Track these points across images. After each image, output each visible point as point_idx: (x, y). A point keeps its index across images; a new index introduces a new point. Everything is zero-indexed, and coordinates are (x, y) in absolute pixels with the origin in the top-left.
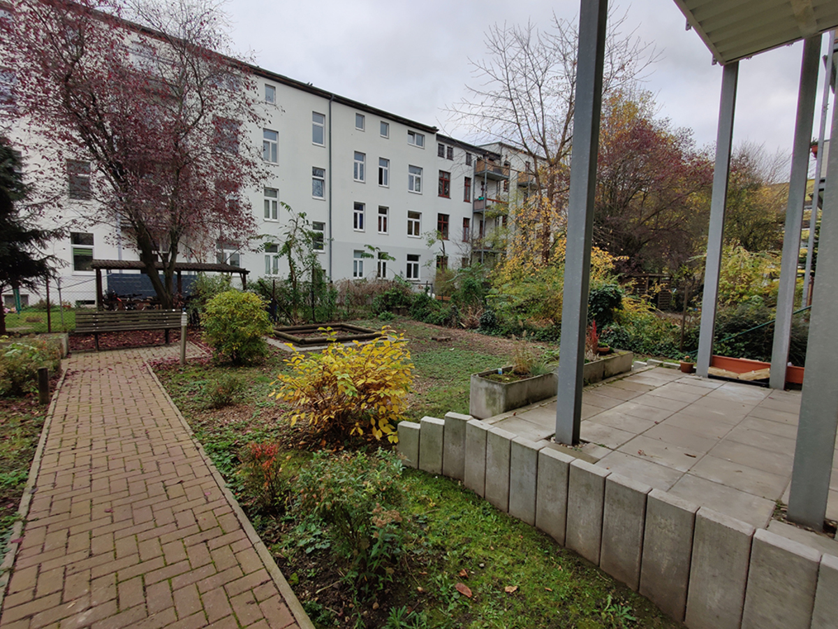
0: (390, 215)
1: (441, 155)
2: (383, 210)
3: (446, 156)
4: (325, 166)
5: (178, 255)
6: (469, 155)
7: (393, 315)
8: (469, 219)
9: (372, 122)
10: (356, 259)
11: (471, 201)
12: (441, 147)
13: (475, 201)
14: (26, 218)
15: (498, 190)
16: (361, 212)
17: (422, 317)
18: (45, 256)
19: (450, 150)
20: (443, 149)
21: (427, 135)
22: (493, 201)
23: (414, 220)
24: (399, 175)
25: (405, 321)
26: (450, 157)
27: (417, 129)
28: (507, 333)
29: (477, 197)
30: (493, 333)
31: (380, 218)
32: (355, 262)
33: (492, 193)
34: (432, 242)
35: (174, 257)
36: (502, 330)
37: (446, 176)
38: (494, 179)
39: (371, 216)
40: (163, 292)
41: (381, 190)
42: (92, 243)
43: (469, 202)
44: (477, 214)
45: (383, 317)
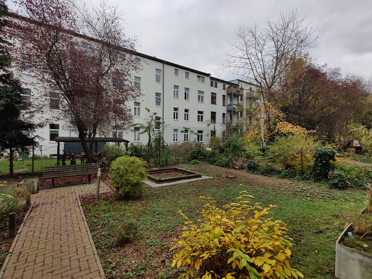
0: (190, 113)
1: (212, 85)
2: (186, 111)
3: (214, 86)
4: (161, 92)
5: (96, 135)
6: (224, 86)
7: (198, 162)
8: (225, 114)
9: (182, 72)
10: (174, 133)
11: (226, 105)
12: (212, 82)
13: (227, 105)
14: (28, 118)
15: (238, 100)
16: (177, 112)
17: (213, 162)
18: (34, 136)
19: (216, 83)
20: (213, 83)
21: (206, 77)
22: (236, 105)
23: (200, 115)
24: (193, 95)
25: (204, 164)
26: (216, 87)
27: (201, 75)
28: (263, 172)
29: (228, 104)
30: (255, 173)
31: (185, 114)
32: (174, 134)
33: (235, 102)
34: (209, 125)
35: (94, 135)
36: (260, 171)
37: (214, 95)
38: (236, 96)
39: (181, 113)
40: (88, 153)
41: (186, 102)
42: (58, 128)
43: (225, 106)
44: (229, 111)
45: (194, 163)
